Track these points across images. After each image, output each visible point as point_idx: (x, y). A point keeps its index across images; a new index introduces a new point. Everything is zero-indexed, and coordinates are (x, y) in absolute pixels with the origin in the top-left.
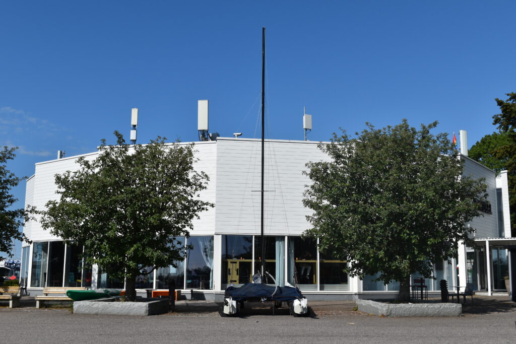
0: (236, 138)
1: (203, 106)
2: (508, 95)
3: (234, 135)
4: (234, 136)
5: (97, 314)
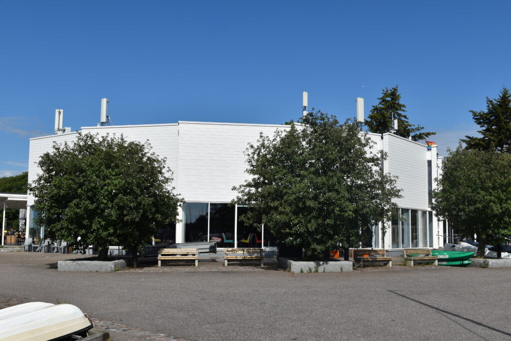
0: (393, 135)
5: (501, 268)
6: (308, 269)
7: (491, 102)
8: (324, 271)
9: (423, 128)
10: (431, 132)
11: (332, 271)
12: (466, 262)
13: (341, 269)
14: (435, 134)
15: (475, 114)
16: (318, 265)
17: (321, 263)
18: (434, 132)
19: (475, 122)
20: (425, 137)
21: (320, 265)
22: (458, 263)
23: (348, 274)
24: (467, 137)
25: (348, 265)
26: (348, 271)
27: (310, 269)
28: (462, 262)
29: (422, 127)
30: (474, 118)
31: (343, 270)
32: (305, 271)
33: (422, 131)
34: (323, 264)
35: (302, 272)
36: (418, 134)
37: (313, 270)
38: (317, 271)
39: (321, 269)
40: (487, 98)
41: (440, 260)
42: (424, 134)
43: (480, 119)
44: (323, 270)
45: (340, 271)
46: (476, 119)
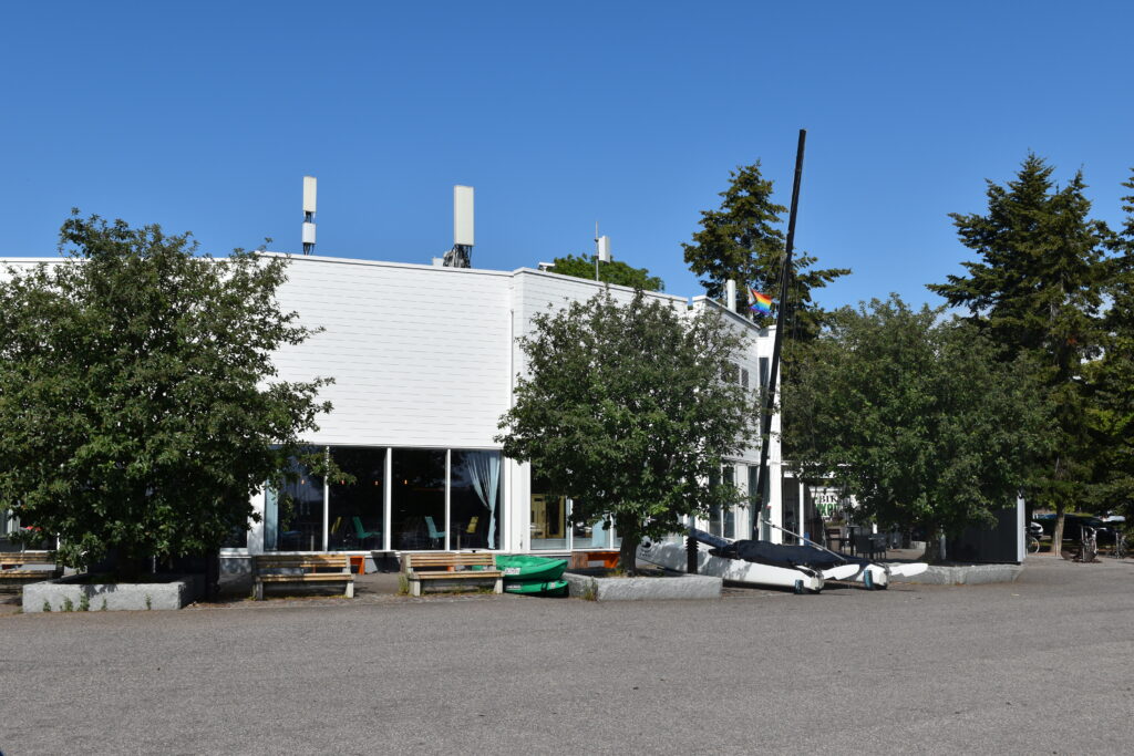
0: (545, 272)
1: (464, 198)
2: (703, 213)
3: (541, 266)
4: (541, 268)
6: (63, 603)
7: (999, 190)
8: (104, 608)
9: (815, 260)
10: (840, 268)
11: (125, 607)
12: (553, 585)
13: (149, 604)
14: (849, 272)
15: (961, 223)
16: (90, 593)
17: (98, 587)
18: (847, 268)
19: (962, 240)
20: (822, 279)
21: (94, 593)
22: (537, 587)
23: (165, 613)
24: (952, 278)
25: (167, 593)
26: (165, 607)
27: (69, 604)
28: (544, 585)
29: (812, 257)
30: (960, 233)
31: (153, 606)
32: (55, 608)
33: (815, 267)
34: (102, 590)
35: (47, 609)
36: (808, 274)
37: (77, 605)
38: (85, 608)
39: (96, 603)
40: (988, 181)
41: (508, 580)
42: (821, 273)
43: (974, 233)
44: (101, 604)
45: (145, 607)
46: (965, 233)
